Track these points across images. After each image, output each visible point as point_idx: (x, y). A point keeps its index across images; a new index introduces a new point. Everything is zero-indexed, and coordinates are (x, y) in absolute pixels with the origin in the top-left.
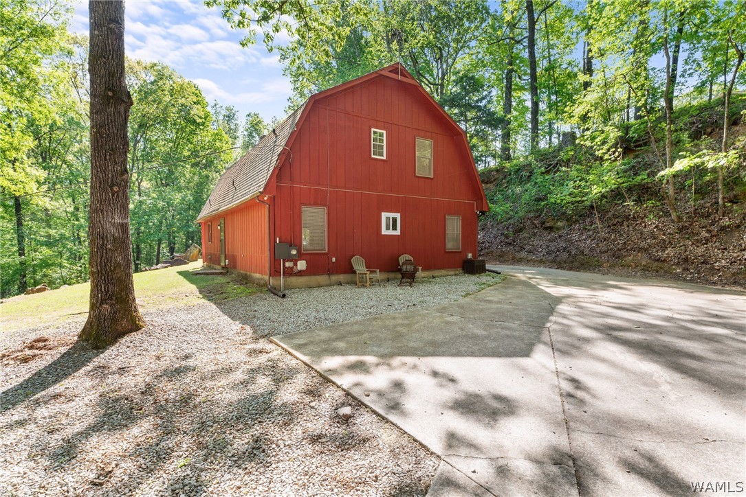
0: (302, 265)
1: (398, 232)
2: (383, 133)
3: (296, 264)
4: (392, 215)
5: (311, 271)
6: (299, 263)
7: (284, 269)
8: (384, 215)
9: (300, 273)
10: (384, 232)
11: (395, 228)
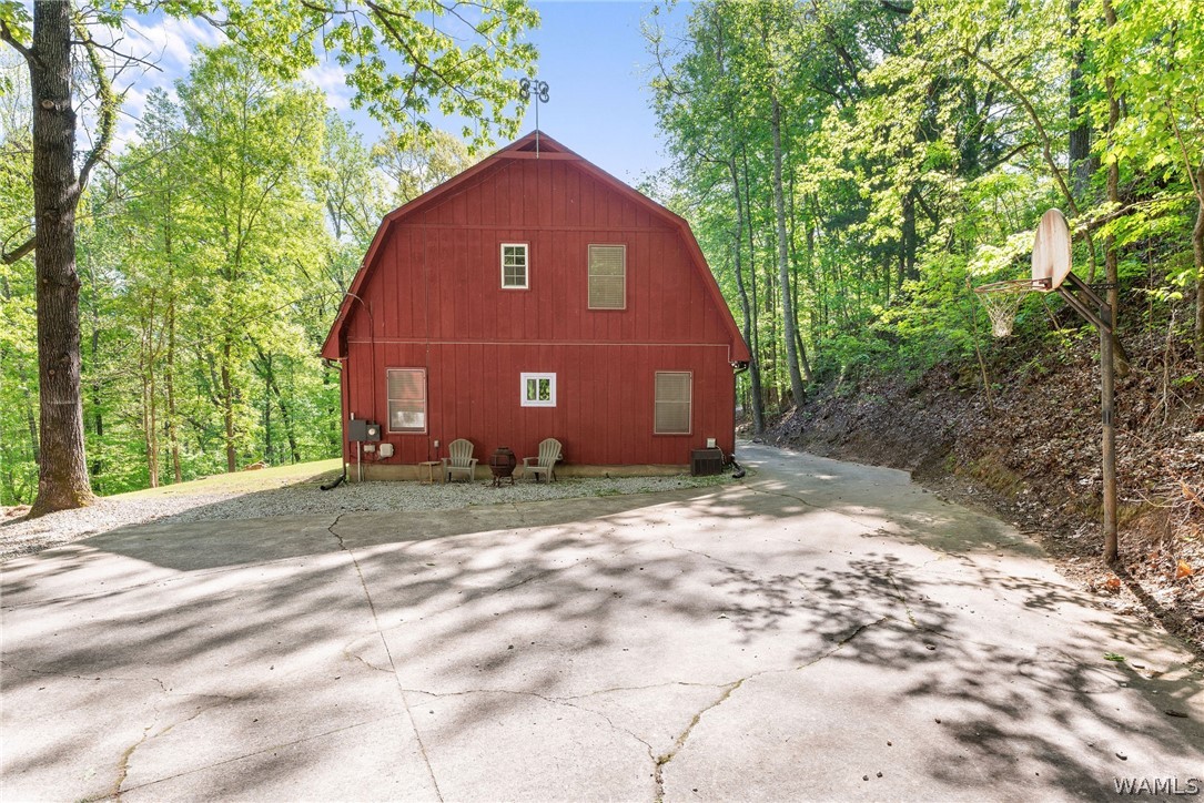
0: (386, 450)
1: (552, 402)
2: (523, 248)
3: (377, 448)
4: (538, 376)
5: (399, 457)
6: (382, 446)
7: (361, 454)
8: (525, 377)
9: (386, 461)
10: (525, 402)
11: (544, 395)
